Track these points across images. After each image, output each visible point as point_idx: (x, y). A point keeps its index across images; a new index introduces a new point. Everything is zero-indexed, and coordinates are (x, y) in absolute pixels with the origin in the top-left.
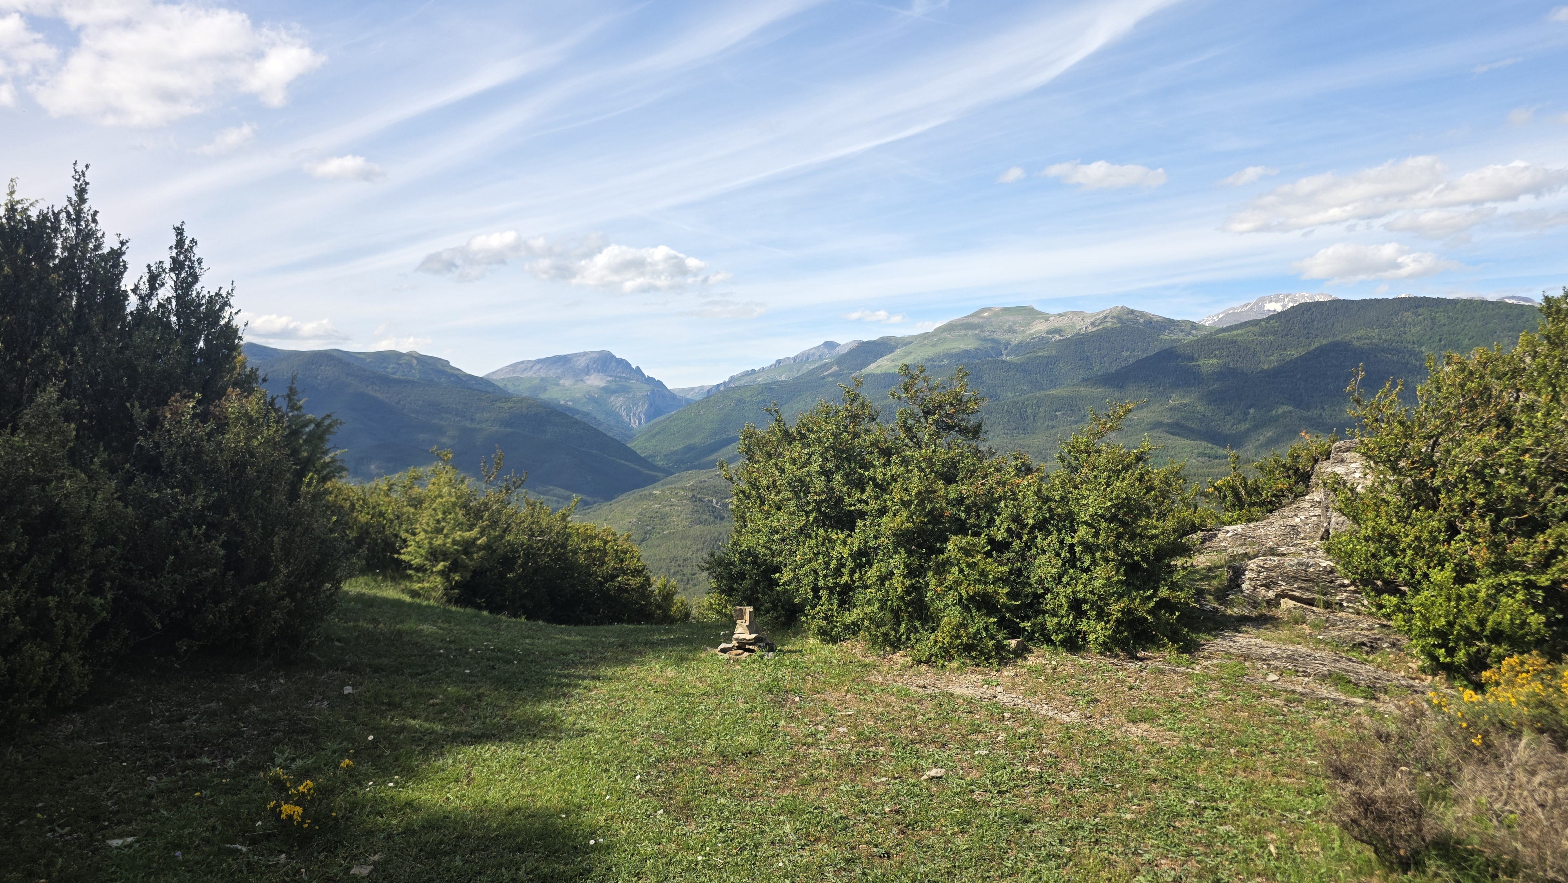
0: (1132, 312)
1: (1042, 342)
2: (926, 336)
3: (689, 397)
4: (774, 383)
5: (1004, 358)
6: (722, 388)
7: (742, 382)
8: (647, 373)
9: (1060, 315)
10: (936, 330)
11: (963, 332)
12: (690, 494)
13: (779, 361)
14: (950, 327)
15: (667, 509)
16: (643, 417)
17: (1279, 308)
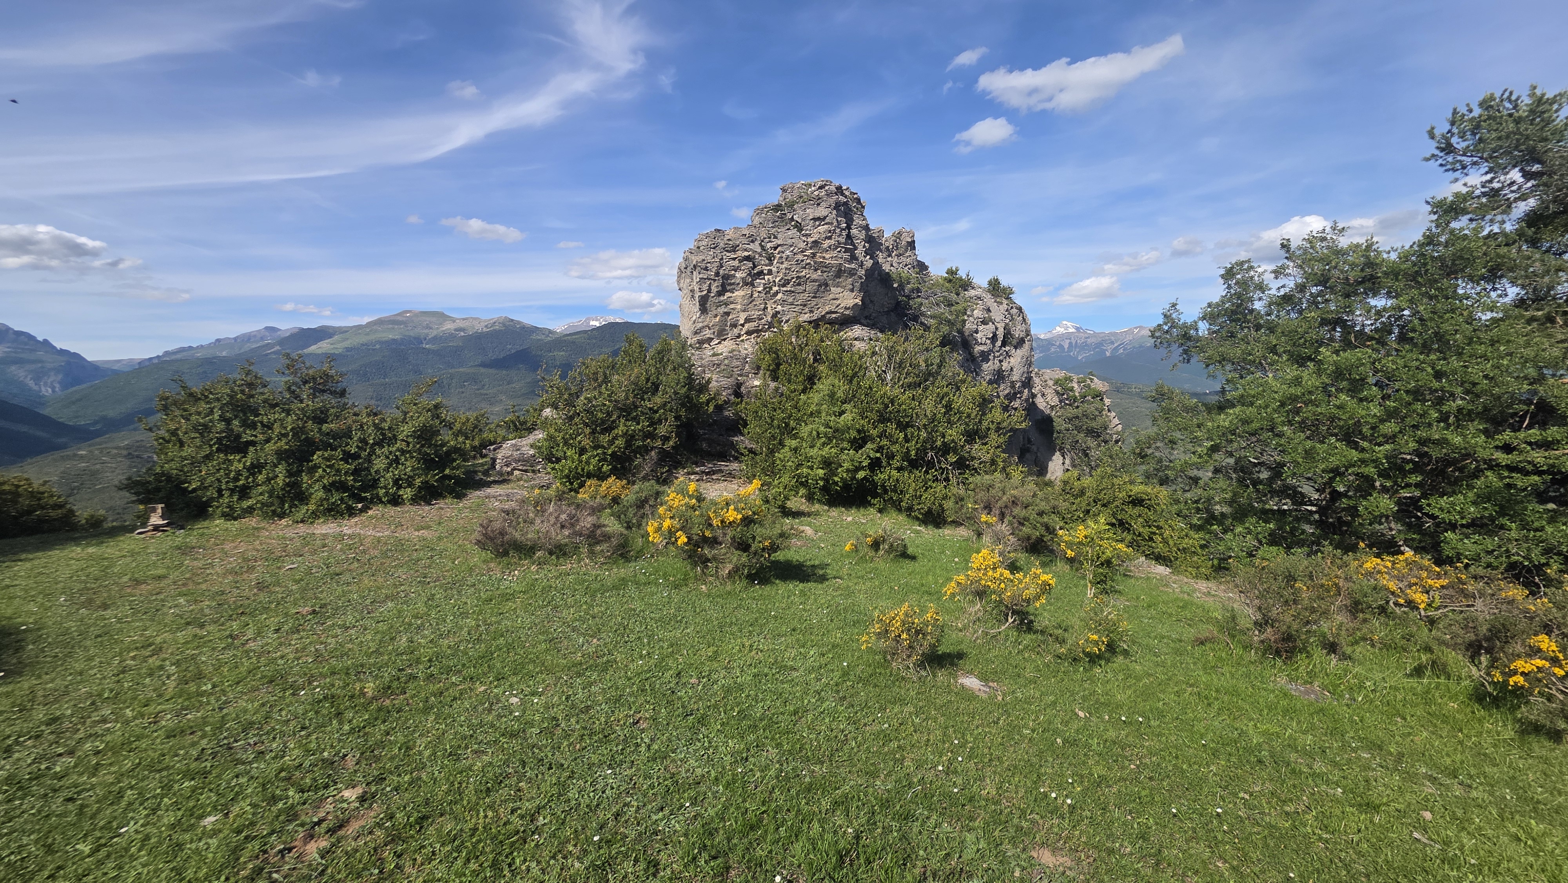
0: (512, 320)
1: (452, 336)
2: (359, 327)
3: (114, 368)
4: (214, 358)
5: (424, 346)
6: (156, 361)
7: (179, 356)
8: (59, 345)
9: (464, 319)
10: (368, 323)
11: (391, 326)
12: (125, 452)
13: (218, 340)
14: (380, 322)
15: (98, 466)
16: (57, 385)
17: (597, 324)
